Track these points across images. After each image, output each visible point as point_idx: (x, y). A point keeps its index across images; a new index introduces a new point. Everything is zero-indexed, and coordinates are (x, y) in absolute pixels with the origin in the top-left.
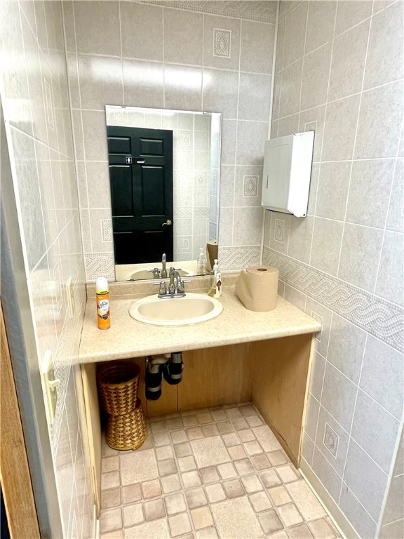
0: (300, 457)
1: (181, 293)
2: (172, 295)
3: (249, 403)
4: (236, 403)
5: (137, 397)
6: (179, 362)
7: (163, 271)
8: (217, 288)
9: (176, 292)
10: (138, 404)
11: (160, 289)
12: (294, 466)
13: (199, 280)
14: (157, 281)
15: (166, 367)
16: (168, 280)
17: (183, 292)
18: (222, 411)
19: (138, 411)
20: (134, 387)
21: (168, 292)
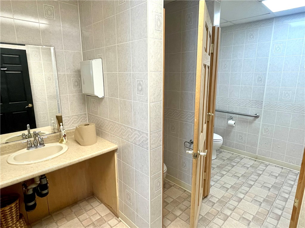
0: (119, 211)
1: (42, 144)
2: (36, 146)
3: (92, 196)
4: (85, 199)
5: (19, 213)
6: (46, 183)
7: (29, 134)
8: (64, 138)
9: (39, 144)
10: (21, 216)
11: (28, 144)
12: (116, 218)
13: (52, 136)
14: (26, 141)
15: (38, 189)
16: (32, 139)
17: (43, 144)
18: (77, 205)
19: (21, 221)
20: (17, 206)
21: (33, 146)
